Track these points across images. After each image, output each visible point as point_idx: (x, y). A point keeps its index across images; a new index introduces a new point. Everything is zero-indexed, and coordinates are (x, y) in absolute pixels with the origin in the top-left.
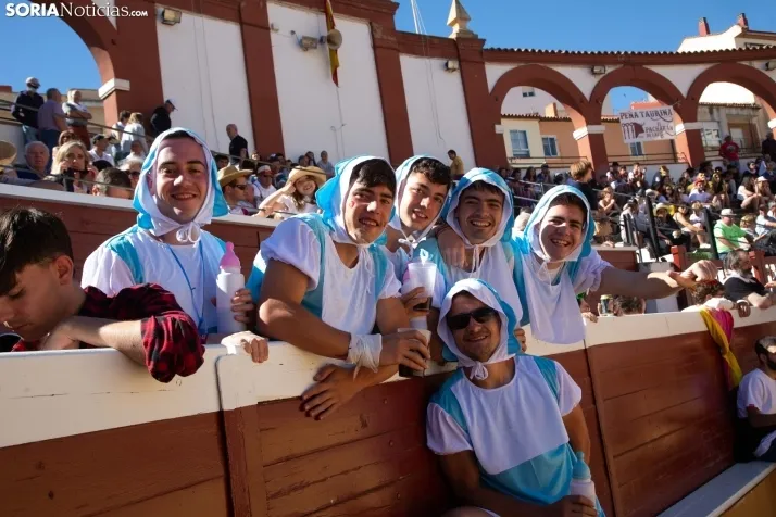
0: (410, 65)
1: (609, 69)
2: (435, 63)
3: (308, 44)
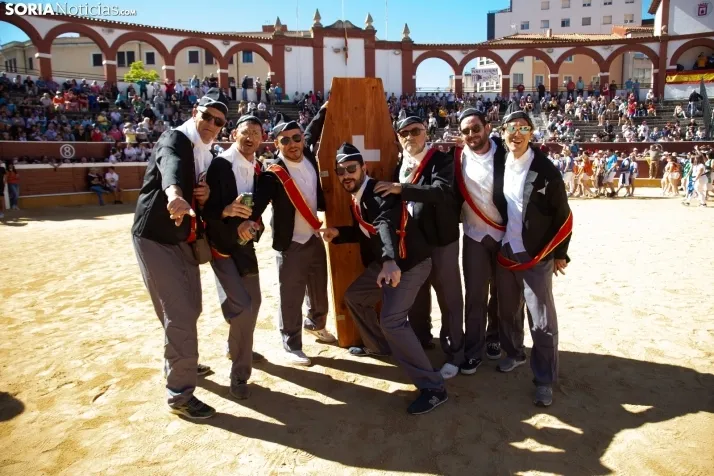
0: (379, 54)
1: (470, 51)
2: (391, 51)
3: (337, 51)
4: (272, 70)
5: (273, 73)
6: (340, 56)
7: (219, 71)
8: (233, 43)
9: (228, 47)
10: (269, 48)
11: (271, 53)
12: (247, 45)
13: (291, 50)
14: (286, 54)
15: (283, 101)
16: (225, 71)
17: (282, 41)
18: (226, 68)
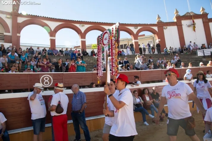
3: (189, 26)
4: (159, 39)
5: (160, 40)
6: (191, 28)
8: (139, 28)
9: (137, 30)
10: (156, 28)
11: (157, 30)
12: (146, 27)
13: (167, 28)
14: (164, 30)
16: (136, 41)
17: (162, 25)
18: (137, 39)
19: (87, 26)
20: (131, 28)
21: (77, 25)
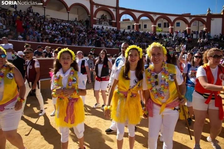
4: (206, 28)
5: (207, 28)
7: (187, 28)
9: (191, 20)
10: (205, 19)
11: (206, 21)
12: (198, 18)
13: (214, 20)
14: (212, 21)
15: (210, 38)
16: (189, 28)
17: (210, 17)
18: (190, 27)
19: (158, 16)
20: (187, 18)
21: (152, 15)
